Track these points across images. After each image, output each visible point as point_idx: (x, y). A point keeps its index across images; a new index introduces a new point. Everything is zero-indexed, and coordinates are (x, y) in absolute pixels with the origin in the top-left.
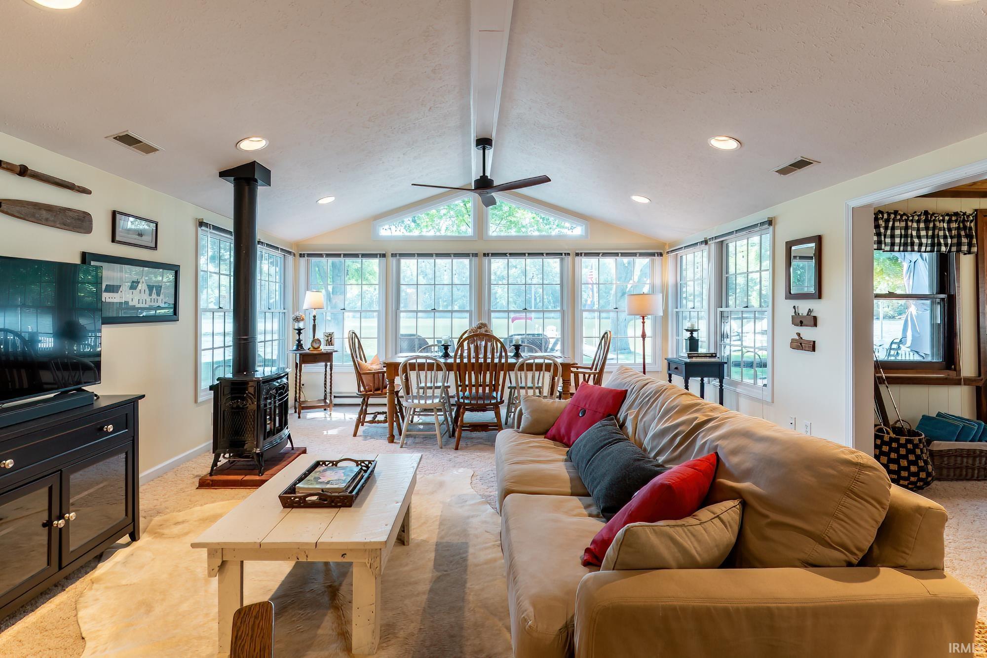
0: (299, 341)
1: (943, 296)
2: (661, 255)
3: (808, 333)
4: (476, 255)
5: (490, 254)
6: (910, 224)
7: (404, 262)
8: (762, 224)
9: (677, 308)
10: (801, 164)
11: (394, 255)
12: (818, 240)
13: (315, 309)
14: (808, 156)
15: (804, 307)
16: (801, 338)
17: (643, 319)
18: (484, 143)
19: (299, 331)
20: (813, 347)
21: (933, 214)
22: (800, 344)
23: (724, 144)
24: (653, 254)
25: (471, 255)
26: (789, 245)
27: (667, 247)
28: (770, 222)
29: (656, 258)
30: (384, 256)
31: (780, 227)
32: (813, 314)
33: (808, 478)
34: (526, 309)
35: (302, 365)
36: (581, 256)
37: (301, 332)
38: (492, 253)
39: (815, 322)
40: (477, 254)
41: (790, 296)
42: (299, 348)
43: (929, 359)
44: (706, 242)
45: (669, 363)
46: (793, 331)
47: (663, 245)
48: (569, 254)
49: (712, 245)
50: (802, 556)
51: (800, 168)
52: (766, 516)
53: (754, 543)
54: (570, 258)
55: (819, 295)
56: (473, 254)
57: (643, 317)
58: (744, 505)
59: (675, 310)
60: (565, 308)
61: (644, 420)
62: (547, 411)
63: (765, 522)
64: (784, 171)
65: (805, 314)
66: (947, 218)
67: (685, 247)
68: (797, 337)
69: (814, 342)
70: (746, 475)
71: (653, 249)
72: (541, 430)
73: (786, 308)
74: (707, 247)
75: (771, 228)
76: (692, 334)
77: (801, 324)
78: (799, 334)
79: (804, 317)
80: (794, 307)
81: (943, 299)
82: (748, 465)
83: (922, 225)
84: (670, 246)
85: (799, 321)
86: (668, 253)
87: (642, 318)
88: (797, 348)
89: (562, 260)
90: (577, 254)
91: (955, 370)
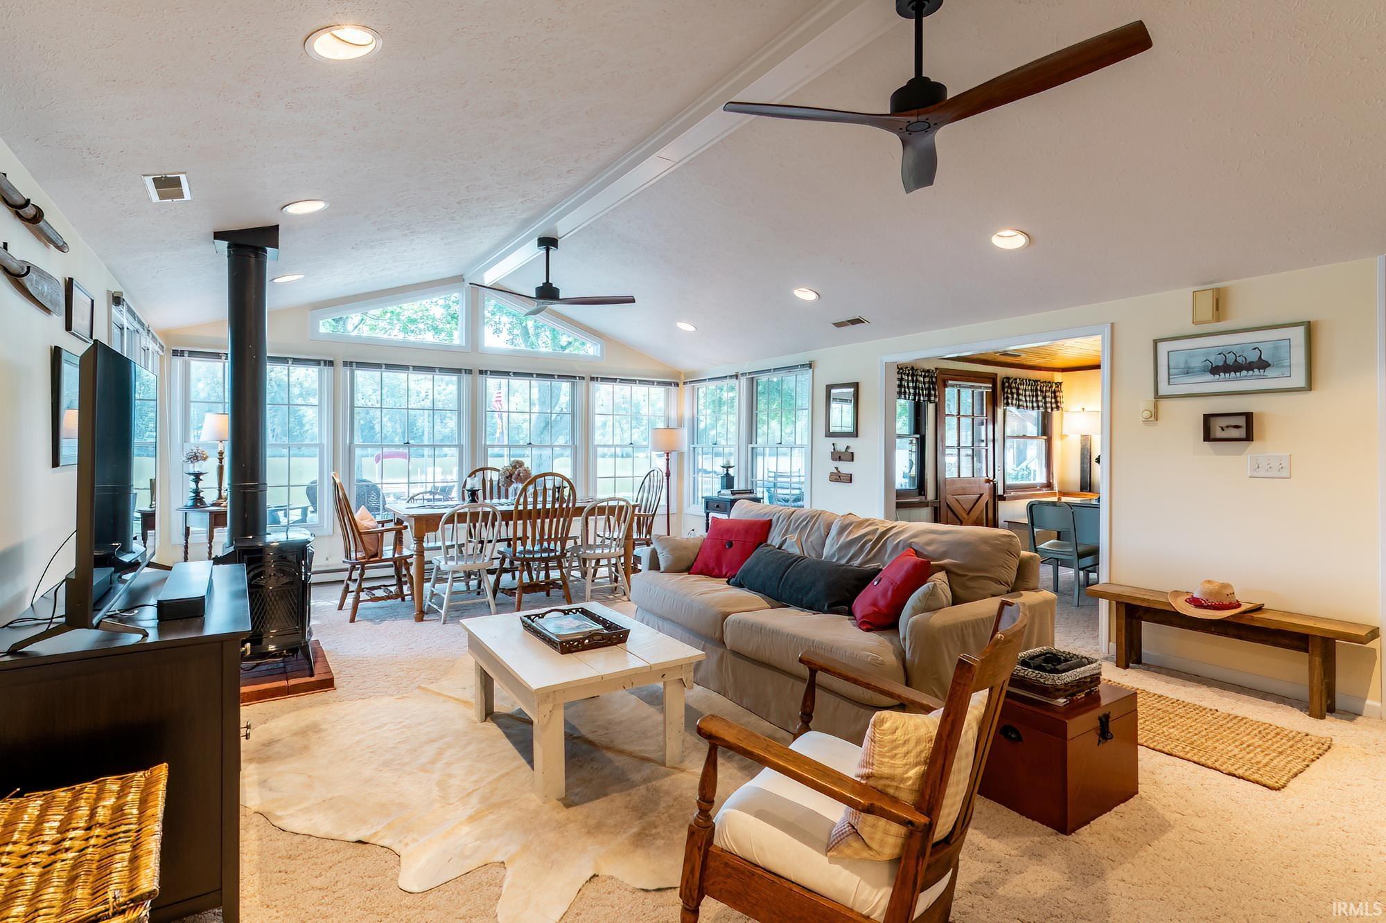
0: (197, 492)
1: (918, 436)
2: (677, 385)
3: (845, 467)
4: (469, 372)
5: (489, 372)
6: (903, 376)
7: (360, 374)
8: (803, 366)
9: (693, 444)
10: (858, 321)
11: (345, 364)
12: (856, 386)
13: (221, 442)
14: (864, 316)
15: (842, 444)
16: (839, 472)
17: (668, 456)
18: (548, 242)
19: (197, 477)
20: (850, 479)
21: (917, 370)
22: (838, 477)
23: (805, 295)
24: (670, 384)
25: (463, 371)
26: (829, 388)
27: (683, 377)
28: (810, 365)
29: (673, 388)
30: (331, 363)
31: (818, 370)
32: (850, 451)
33: (987, 548)
34: (530, 444)
35: (215, 530)
36: (597, 381)
37: (201, 477)
38: (491, 371)
39: (851, 457)
40: (471, 370)
41: (829, 434)
42: (199, 504)
43: (908, 487)
44: (736, 376)
45: (707, 502)
46: (831, 466)
47: (678, 374)
48: (583, 378)
49: (743, 380)
50: (990, 592)
51: (852, 324)
52: (967, 575)
53: (961, 592)
54: (584, 382)
55: (855, 434)
56: (466, 370)
57: (668, 454)
58: (948, 572)
59: (692, 446)
60: (577, 442)
61: (810, 540)
62: (685, 548)
63: (965, 579)
64: (838, 325)
65: (843, 450)
66: (923, 374)
67: (709, 379)
68: (836, 471)
69: (851, 475)
70: (944, 555)
71: (669, 378)
72: (684, 567)
73: (826, 444)
74: (737, 381)
75: (811, 370)
76: (727, 470)
77: (840, 459)
78: (837, 468)
79: (842, 453)
80: (833, 444)
81: (917, 438)
82: (943, 549)
83: (910, 378)
84: (686, 377)
85: (837, 456)
86: (685, 383)
87: (666, 455)
88: (837, 481)
89: (573, 385)
90: (592, 379)
91: (924, 495)
